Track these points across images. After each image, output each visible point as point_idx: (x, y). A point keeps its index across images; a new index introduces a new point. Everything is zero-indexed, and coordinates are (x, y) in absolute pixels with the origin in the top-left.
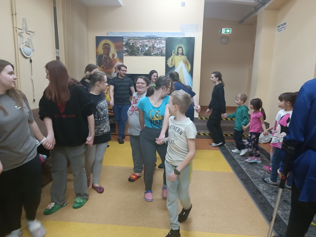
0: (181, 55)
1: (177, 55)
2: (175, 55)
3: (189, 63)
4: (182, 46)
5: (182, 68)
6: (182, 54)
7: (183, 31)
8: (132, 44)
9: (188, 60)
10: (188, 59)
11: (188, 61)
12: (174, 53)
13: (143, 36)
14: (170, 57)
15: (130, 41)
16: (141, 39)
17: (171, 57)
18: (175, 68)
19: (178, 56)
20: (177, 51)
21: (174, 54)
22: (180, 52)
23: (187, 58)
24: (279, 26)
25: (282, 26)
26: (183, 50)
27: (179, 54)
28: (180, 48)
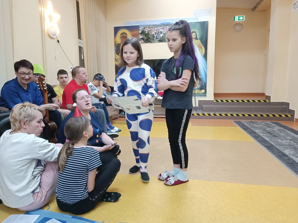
0: (195, 40)
3: (203, 47)
7: (197, 16)
8: (148, 32)
9: (202, 43)
13: (158, 23)
15: (146, 29)
16: (156, 27)
22: (194, 36)
24: (295, 4)
26: (197, 34)
27: (193, 38)
28: (193, 33)
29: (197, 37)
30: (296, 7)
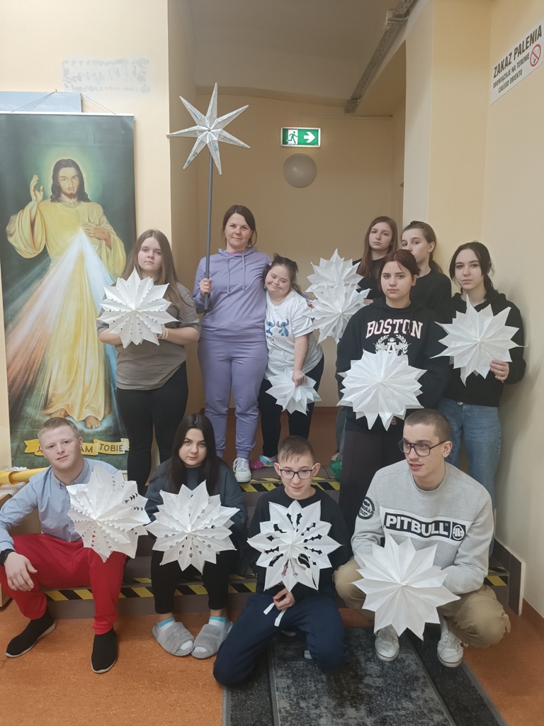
0: (73, 200)
1: (53, 200)
2: (45, 198)
3: (114, 237)
5: (81, 258)
6: (81, 196)
7: (80, 89)
9: (111, 220)
11: (109, 228)
14: (23, 208)
17: (27, 208)
18: (49, 261)
19: (58, 205)
20: (51, 182)
21: (40, 195)
22: (68, 185)
23: (105, 213)
24: (502, 65)
25: (520, 53)
26: (84, 176)
27: (66, 194)
28: (65, 167)
29: (86, 191)
30: (509, 78)
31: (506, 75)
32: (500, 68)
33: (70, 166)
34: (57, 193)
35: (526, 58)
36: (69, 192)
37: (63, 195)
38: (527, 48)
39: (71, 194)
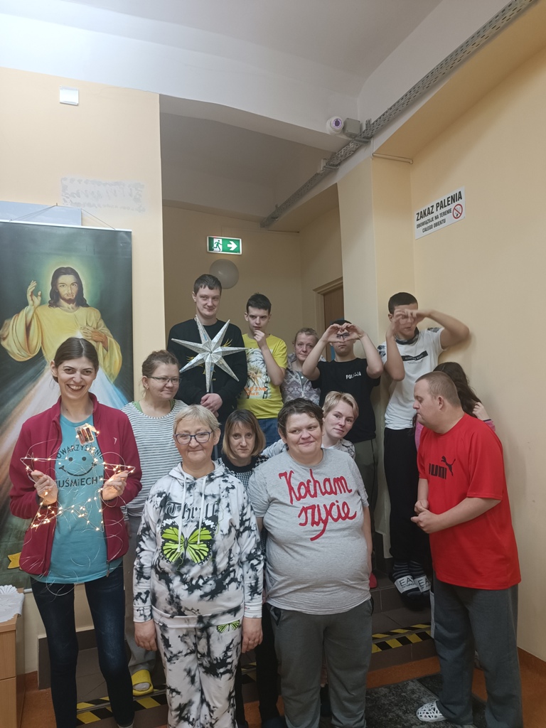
0: (72, 305)
1: (51, 305)
2: (42, 303)
3: (111, 339)
4: (74, 264)
6: (79, 301)
7: (78, 204)
10: (105, 322)
11: (106, 331)
12: (34, 293)
14: (18, 312)
17: (23, 313)
18: (44, 364)
19: (57, 310)
20: (50, 288)
21: (37, 301)
22: (67, 290)
24: (425, 213)
25: (441, 207)
26: (83, 283)
27: (64, 299)
28: (65, 274)
29: (85, 297)
30: (432, 223)
31: (429, 221)
32: (423, 214)
33: (69, 274)
34: (55, 299)
35: (449, 211)
36: (68, 298)
37: (61, 300)
38: (449, 205)
39: (70, 299)
